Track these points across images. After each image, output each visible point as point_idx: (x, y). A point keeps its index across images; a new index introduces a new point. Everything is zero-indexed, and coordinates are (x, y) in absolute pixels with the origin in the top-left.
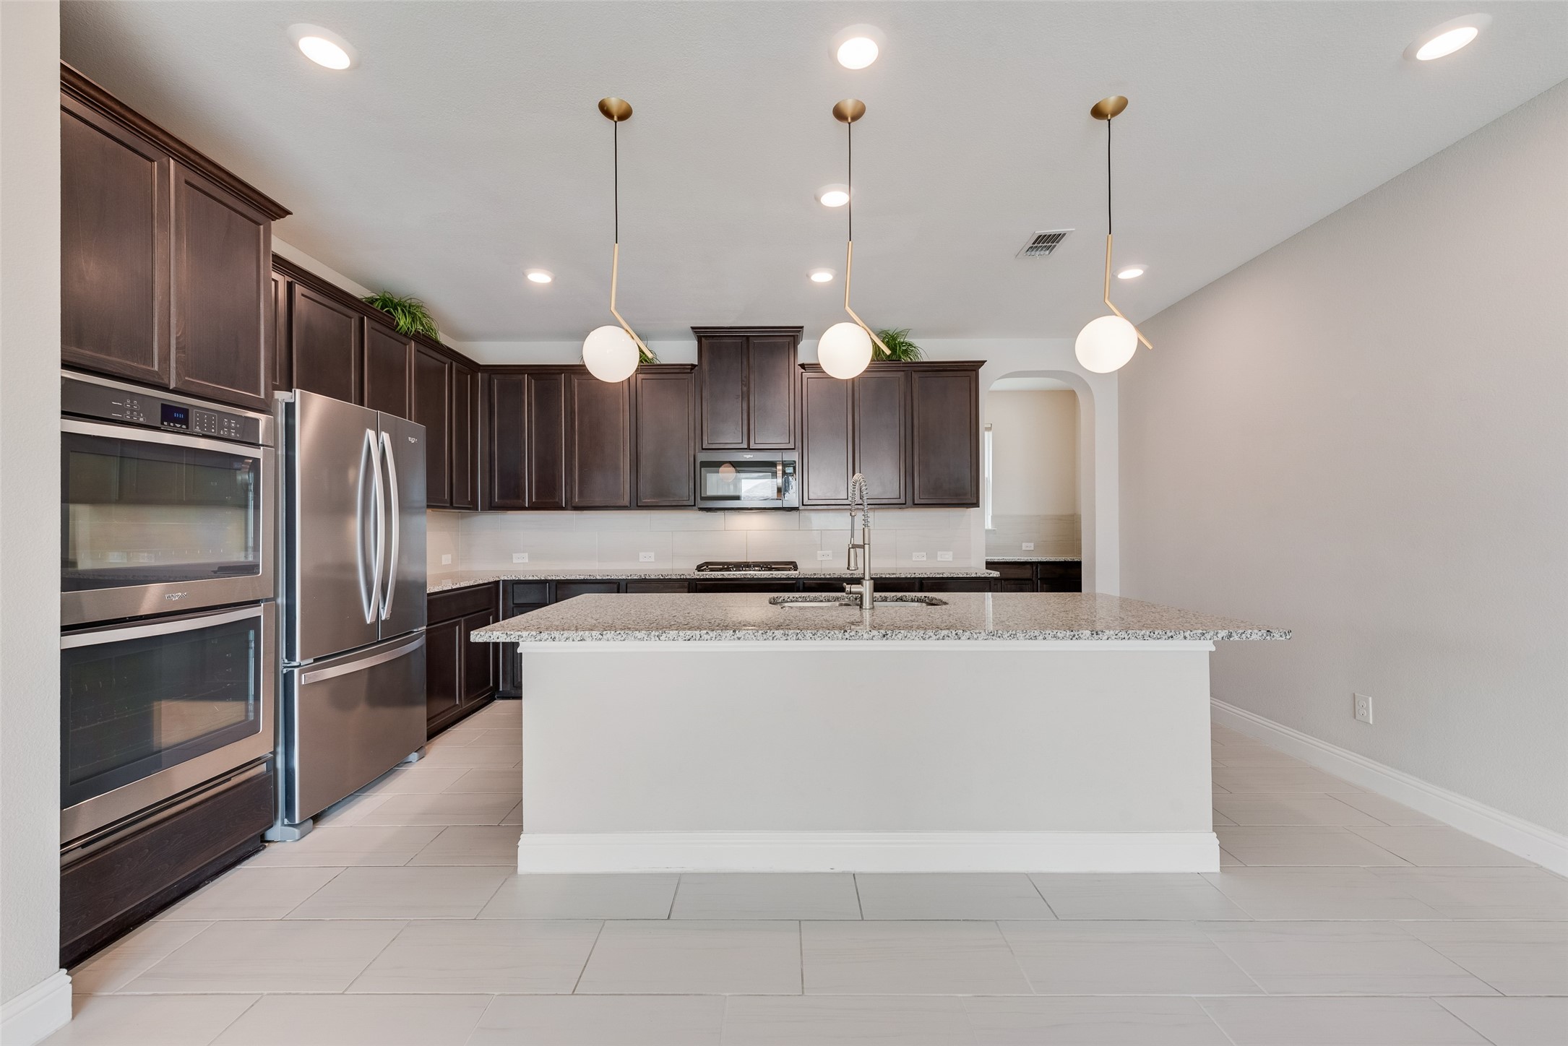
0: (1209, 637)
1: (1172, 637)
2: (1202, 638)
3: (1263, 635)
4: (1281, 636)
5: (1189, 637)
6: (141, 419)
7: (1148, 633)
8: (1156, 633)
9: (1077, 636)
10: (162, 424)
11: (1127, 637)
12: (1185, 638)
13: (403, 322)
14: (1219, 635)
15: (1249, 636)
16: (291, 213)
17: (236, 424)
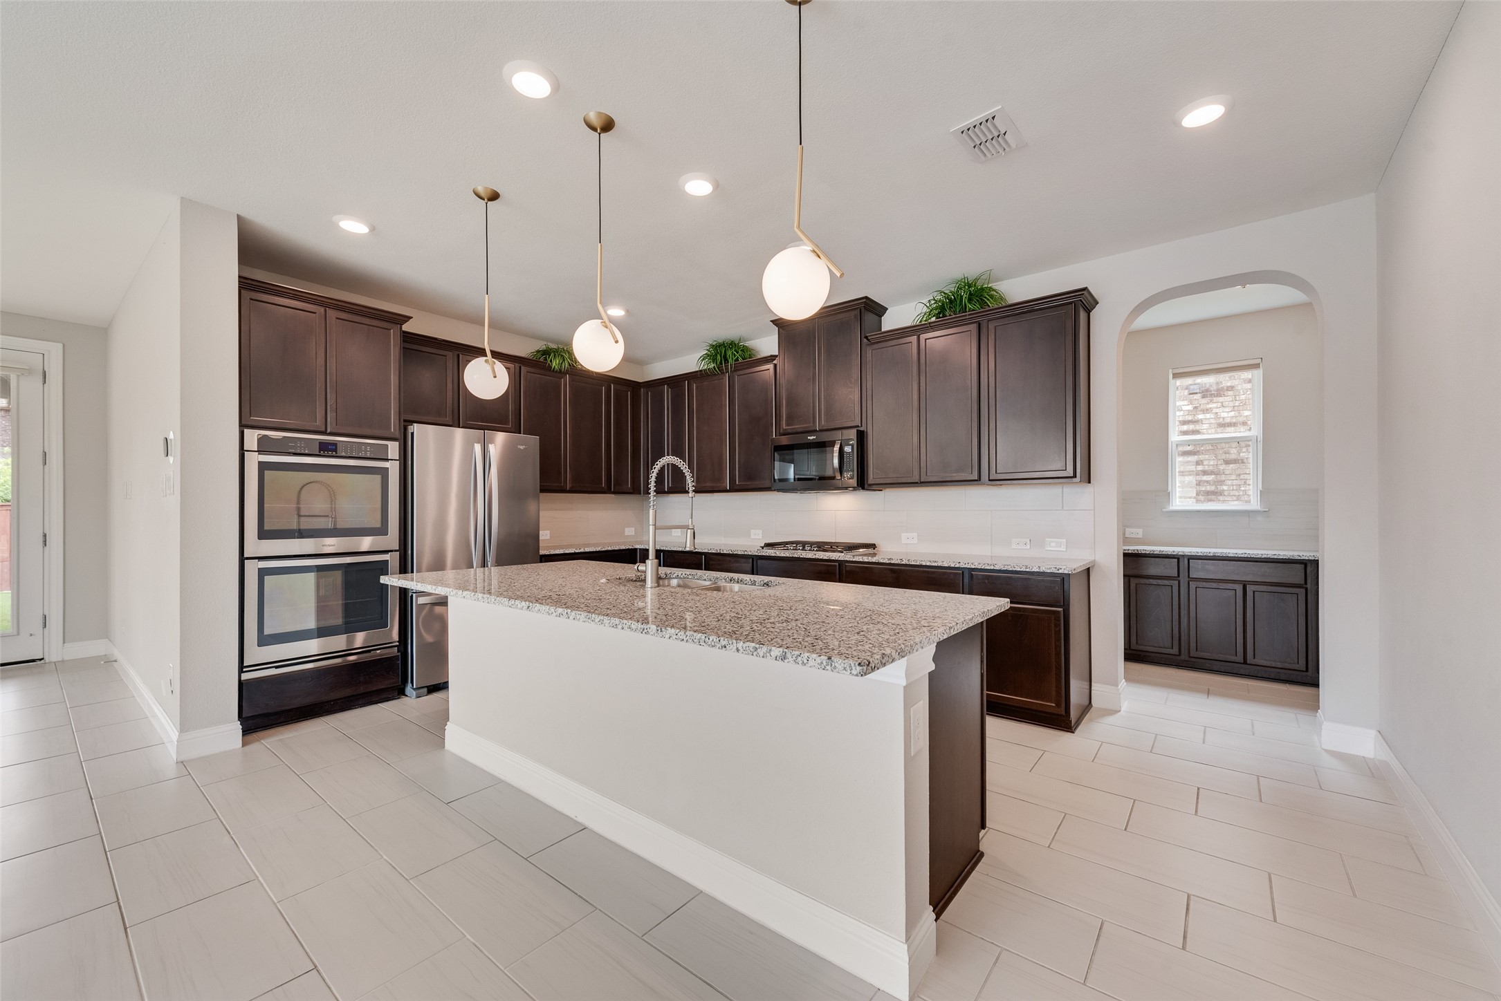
0: (761, 654)
1: (725, 647)
2: (755, 653)
3: (822, 663)
4: (845, 669)
5: (741, 650)
6: (307, 451)
7: (703, 637)
8: (711, 639)
9: (646, 631)
10: (320, 452)
11: (685, 639)
12: (738, 650)
13: (555, 364)
14: (772, 653)
15: (805, 661)
16: (412, 318)
17: (370, 449)
